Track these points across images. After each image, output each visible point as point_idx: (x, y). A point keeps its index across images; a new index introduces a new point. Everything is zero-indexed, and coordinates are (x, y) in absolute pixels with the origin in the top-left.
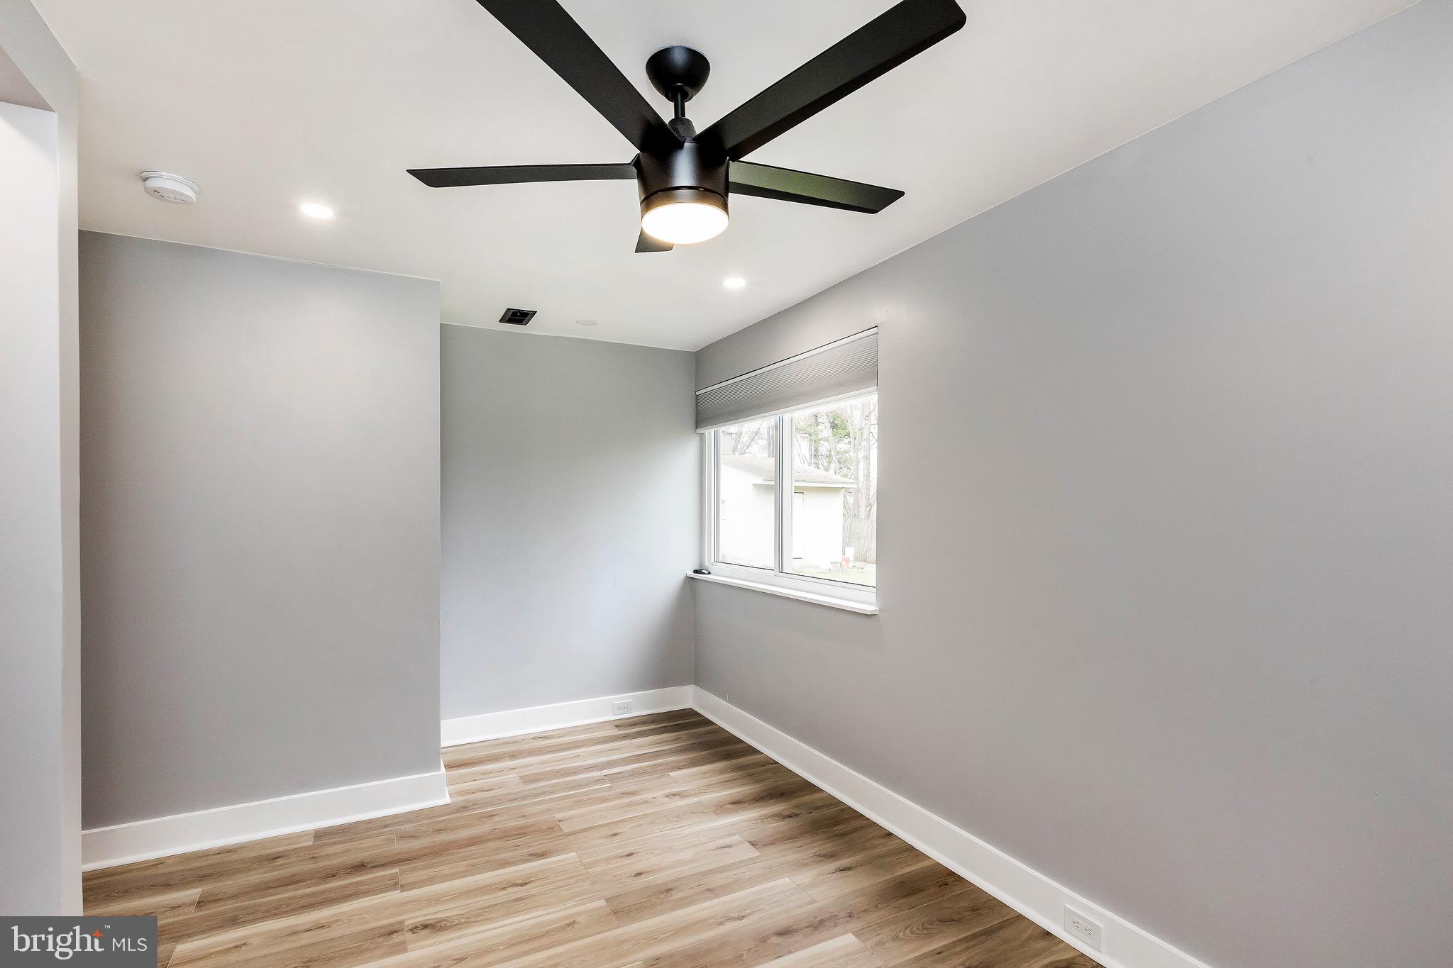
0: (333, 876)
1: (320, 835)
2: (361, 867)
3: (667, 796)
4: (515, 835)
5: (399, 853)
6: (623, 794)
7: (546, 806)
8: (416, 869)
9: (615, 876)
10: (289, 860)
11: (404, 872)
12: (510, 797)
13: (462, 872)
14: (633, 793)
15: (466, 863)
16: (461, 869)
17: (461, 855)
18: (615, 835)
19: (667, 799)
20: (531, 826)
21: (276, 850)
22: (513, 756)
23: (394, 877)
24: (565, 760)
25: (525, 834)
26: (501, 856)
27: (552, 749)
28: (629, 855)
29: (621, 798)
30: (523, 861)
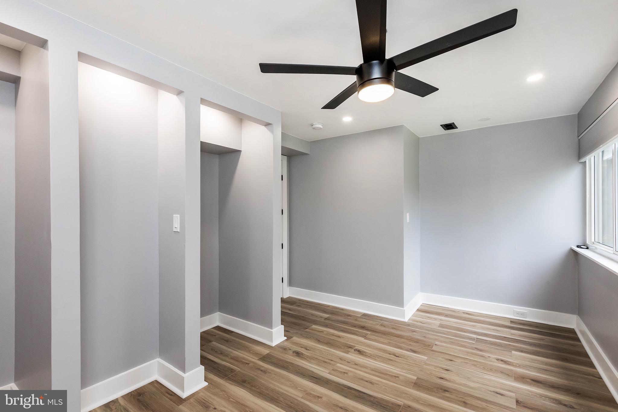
0: (355, 326)
1: (365, 315)
2: (363, 328)
3: (498, 359)
4: (414, 341)
5: (376, 329)
6: (476, 348)
7: (437, 337)
8: (375, 335)
9: (431, 373)
10: (351, 318)
11: (370, 334)
12: (427, 329)
13: (385, 343)
14: (481, 350)
15: (389, 341)
16: (385, 342)
17: (391, 338)
18: (452, 360)
19: (496, 360)
20: (424, 341)
21: (350, 314)
22: (447, 316)
23: (367, 334)
24: (468, 326)
25: (418, 342)
26: (401, 345)
27: (468, 320)
28: (447, 370)
29: (474, 350)
30: (407, 350)
